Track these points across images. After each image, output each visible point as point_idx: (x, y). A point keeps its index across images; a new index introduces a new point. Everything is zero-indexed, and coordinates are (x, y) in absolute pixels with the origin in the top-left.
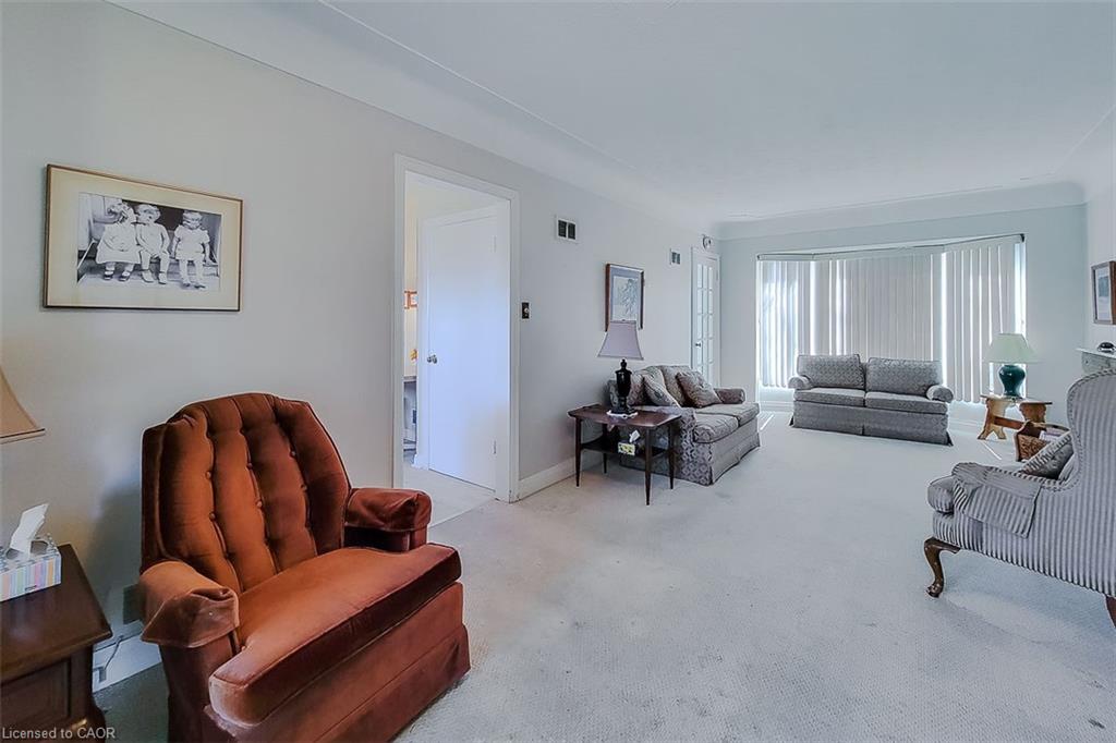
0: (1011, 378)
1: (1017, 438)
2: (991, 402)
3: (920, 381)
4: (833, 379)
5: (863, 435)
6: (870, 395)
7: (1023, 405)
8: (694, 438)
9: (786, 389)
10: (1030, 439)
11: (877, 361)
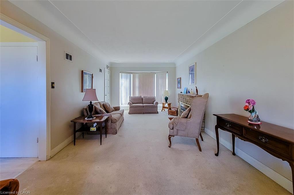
0: (166, 99)
1: (168, 110)
2: (163, 104)
3: (152, 101)
4: (137, 102)
5: (143, 114)
6: (144, 105)
7: (168, 104)
8: (112, 121)
9: (127, 105)
10: (170, 110)
11: (145, 97)
